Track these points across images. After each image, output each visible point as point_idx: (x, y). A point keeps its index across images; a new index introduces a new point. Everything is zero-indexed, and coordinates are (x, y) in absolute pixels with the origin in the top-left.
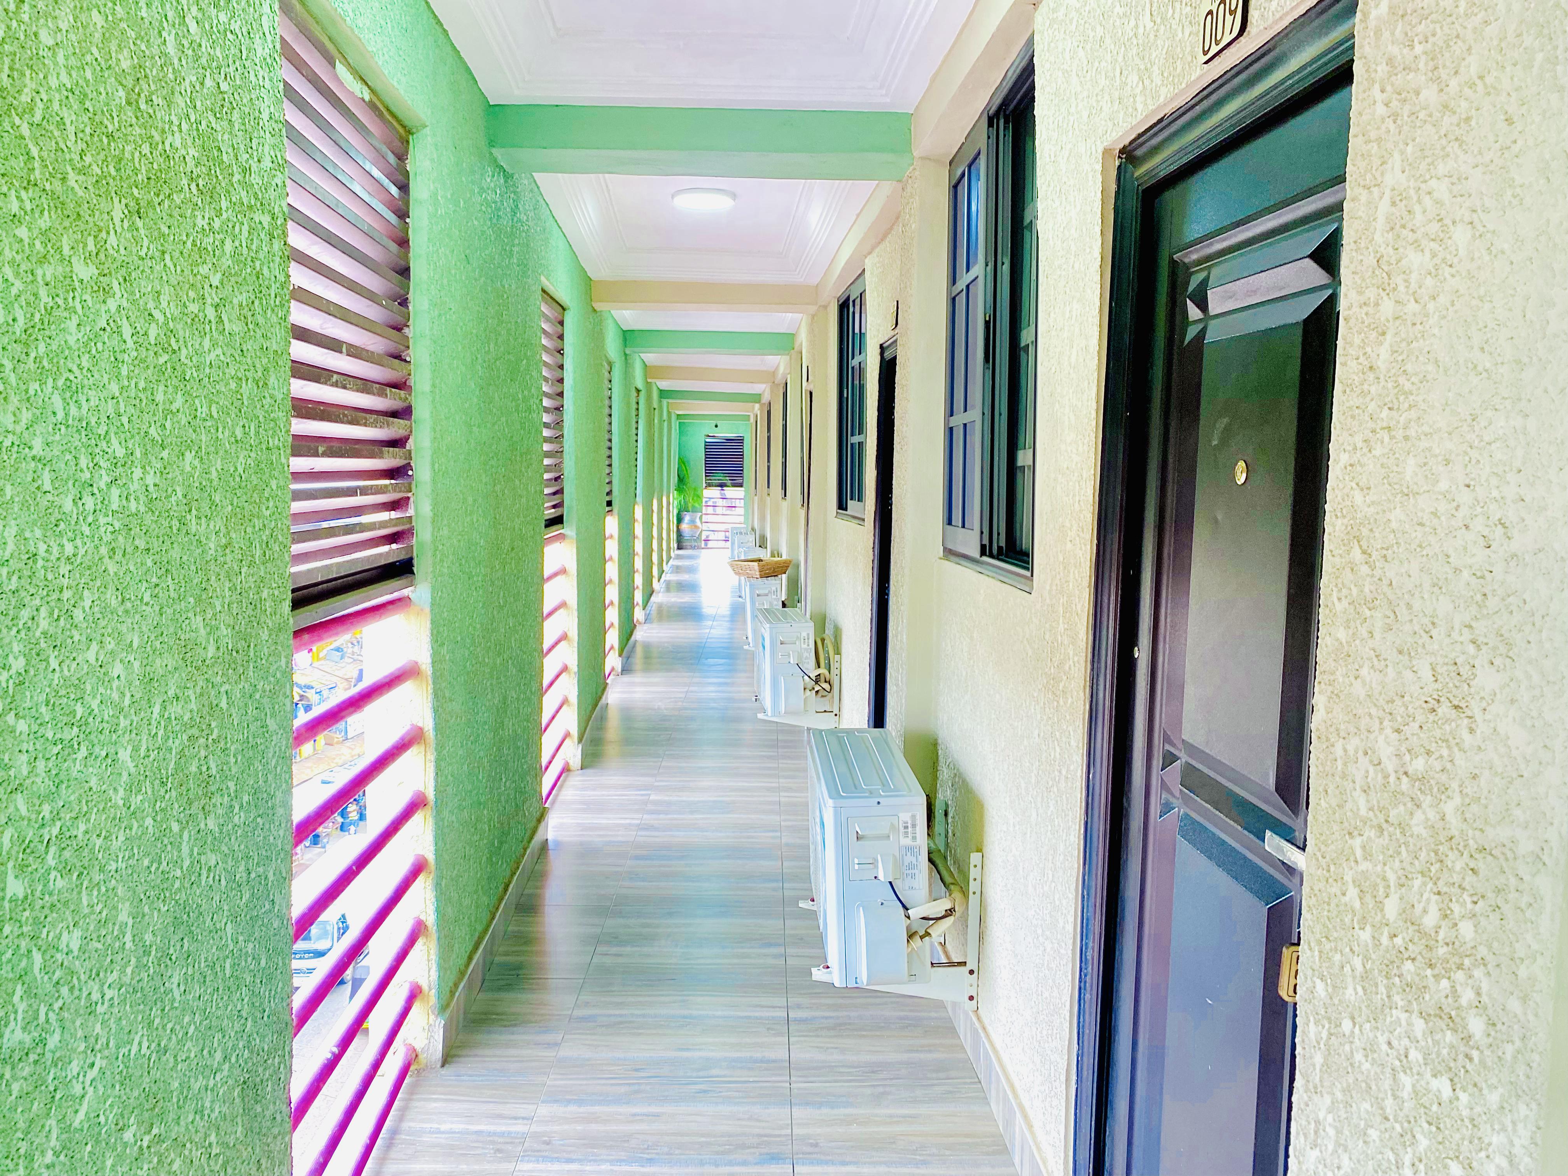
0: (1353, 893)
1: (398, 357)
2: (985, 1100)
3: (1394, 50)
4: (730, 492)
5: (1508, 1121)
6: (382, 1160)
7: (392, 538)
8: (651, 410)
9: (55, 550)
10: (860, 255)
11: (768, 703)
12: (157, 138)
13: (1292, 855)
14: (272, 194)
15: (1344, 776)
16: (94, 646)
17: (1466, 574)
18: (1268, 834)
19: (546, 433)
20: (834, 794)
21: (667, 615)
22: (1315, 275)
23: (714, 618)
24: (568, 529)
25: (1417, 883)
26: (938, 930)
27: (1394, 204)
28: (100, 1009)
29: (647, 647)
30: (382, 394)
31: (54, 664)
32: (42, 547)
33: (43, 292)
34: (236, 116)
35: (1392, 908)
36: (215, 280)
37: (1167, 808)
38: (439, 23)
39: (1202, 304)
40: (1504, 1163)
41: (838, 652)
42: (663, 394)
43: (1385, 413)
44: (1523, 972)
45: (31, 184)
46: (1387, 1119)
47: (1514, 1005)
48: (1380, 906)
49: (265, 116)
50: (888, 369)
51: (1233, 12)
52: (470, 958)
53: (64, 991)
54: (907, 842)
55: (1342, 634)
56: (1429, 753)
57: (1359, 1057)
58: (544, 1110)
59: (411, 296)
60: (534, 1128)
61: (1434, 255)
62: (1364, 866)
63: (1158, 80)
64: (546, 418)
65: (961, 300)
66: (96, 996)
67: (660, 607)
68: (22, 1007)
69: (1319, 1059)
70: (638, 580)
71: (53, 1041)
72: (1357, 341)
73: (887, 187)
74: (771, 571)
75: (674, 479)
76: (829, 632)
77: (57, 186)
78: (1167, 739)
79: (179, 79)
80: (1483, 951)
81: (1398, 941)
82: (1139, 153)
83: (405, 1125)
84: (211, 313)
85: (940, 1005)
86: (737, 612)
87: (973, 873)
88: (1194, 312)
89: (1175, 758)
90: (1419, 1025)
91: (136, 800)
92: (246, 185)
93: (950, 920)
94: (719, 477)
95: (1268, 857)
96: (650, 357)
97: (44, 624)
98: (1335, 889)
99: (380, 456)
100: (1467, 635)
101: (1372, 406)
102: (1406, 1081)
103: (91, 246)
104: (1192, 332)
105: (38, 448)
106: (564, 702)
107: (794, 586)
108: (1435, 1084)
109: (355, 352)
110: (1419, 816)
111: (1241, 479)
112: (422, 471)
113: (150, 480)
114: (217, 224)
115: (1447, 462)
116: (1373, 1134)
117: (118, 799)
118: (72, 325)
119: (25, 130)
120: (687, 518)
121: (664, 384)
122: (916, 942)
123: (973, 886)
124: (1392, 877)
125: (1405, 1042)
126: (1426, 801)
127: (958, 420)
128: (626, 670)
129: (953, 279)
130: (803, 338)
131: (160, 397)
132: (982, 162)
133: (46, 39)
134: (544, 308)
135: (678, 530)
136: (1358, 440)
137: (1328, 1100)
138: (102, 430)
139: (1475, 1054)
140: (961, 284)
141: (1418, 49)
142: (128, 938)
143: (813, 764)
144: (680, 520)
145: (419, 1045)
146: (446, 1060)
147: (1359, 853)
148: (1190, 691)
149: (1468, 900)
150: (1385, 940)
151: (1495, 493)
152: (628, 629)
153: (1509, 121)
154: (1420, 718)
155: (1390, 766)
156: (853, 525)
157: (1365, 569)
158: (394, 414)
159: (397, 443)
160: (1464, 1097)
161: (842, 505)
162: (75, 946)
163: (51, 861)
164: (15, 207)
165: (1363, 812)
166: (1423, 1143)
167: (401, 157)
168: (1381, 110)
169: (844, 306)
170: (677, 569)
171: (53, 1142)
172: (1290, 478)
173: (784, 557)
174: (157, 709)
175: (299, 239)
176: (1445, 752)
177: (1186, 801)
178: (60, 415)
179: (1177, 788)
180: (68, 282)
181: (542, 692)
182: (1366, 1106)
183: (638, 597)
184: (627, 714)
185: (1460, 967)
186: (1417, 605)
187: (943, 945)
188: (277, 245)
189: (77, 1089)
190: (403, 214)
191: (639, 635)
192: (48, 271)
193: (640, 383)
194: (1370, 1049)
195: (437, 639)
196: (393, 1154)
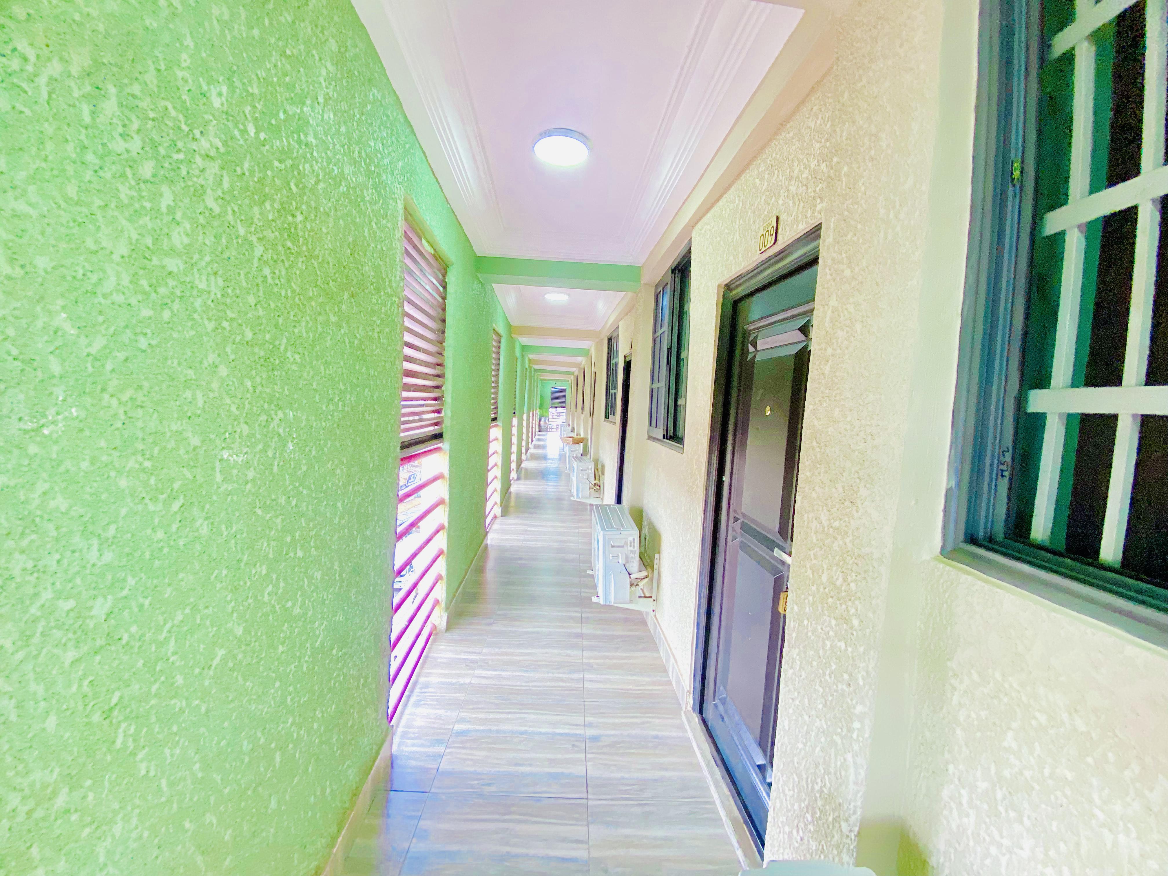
0: (809, 572)
1: (440, 354)
2: (657, 650)
3: (835, 255)
4: (560, 410)
5: (866, 658)
6: (422, 668)
7: (436, 424)
8: (530, 376)
9: (319, 425)
10: (618, 320)
11: (575, 494)
12: (360, 267)
13: (785, 557)
14: (399, 290)
15: (808, 527)
16: (331, 462)
17: (857, 453)
18: (776, 549)
19: (493, 385)
20: (603, 529)
21: (534, 457)
22: (802, 337)
23: (553, 459)
24: (499, 423)
25: (834, 569)
26: (642, 583)
27: (833, 312)
28: (327, 602)
29: (526, 470)
30: (434, 368)
31: (317, 468)
32: (315, 424)
33: (319, 326)
34: (387, 260)
35: (824, 578)
36: (378, 322)
37: (734, 538)
38: (460, 224)
39: (754, 345)
40: (865, 674)
41: (603, 474)
42: (536, 370)
43: (827, 391)
44: (874, 602)
45: (316, 286)
46: (820, 657)
47: (870, 615)
48: (820, 577)
49: (398, 260)
50: (628, 365)
51: (771, 235)
52: (457, 589)
53: (315, 594)
54: (631, 548)
55: (808, 474)
56: (841, 519)
57: (810, 634)
58: (485, 650)
59: (446, 330)
60: (481, 657)
61: (848, 332)
62: (814, 562)
63: (741, 259)
64: (493, 379)
65: (658, 340)
66: (325, 597)
67: (532, 454)
68: (300, 599)
69: (794, 635)
70: (524, 443)
71: (310, 614)
72: (817, 363)
73: (630, 295)
74: (577, 442)
75: (538, 404)
76: (600, 466)
77: (326, 287)
78: (735, 511)
79: (369, 245)
80: (859, 594)
81: (827, 590)
82: (733, 286)
83: (431, 655)
84: (376, 335)
85: (640, 613)
86: (562, 458)
87: (656, 562)
88: (751, 349)
89: (738, 519)
90: (834, 622)
91: (343, 522)
92: (391, 287)
93: (646, 580)
94: (556, 404)
95: (776, 559)
96: (531, 356)
97: (314, 453)
98: (803, 570)
99: (433, 392)
100: (856, 476)
101: (822, 388)
102: (828, 643)
103: (336, 309)
104: (750, 357)
105: (315, 386)
106: (495, 490)
107: (585, 448)
108: (839, 644)
109: (426, 352)
110: (836, 543)
111: (768, 413)
112: (448, 399)
113: (353, 399)
114: (380, 301)
115: (851, 410)
116: (815, 663)
117: (336, 521)
118: (329, 338)
119: (316, 264)
120: (543, 420)
121: (536, 367)
122: (633, 588)
123: (656, 567)
124: (825, 566)
125: (828, 628)
126: (839, 537)
127: (655, 386)
128: (518, 479)
129: (655, 332)
130: (593, 351)
131: (357, 368)
132: (669, 286)
133: (324, 230)
134: (494, 337)
135: (540, 425)
136: (817, 400)
137: (797, 650)
138: (337, 379)
139: (855, 633)
140: (658, 334)
141: (844, 255)
142: (337, 575)
143: (595, 518)
144: (540, 420)
145: (436, 624)
146: (448, 629)
147: (812, 556)
148: (745, 494)
149: (854, 575)
150: (821, 590)
151: (868, 423)
152: (520, 462)
153: (877, 284)
154: (838, 506)
155: (825, 524)
156: (611, 425)
157: (818, 450)
158: (438, 376)
159: (438, 387)
160: (850, 649)
161: (607, 417)
162: (319, 577)
163: (312, 544)
164: (311, 294)
165: (815, 541)
166: (834, 667)
167: (444, 275)
168: (829, 277)
169: (610, 340)
170: (539, 440)
171: (309, 653)
172: (787, 413)
173: (582, 436)
174: (351, 488)
175: (408, 308)
176: (847, 519)
177: (742, 535)
178: (323, 374)
179: (739, 530)
180: (327, 323)
181: (488, 485)
182: (812, 653)
183: (524, 450)
184: (518, 496)
185: (850, 600)
186: (838, 463)
187: (642, 590)
188: (400, 309)
189: (318, 632)
190: (444, 298)
191: (524, 465)
192: (321, 318)
193: (527, 366)
194: (814, 631)
195: (451, 465)
196: (426, 666)
